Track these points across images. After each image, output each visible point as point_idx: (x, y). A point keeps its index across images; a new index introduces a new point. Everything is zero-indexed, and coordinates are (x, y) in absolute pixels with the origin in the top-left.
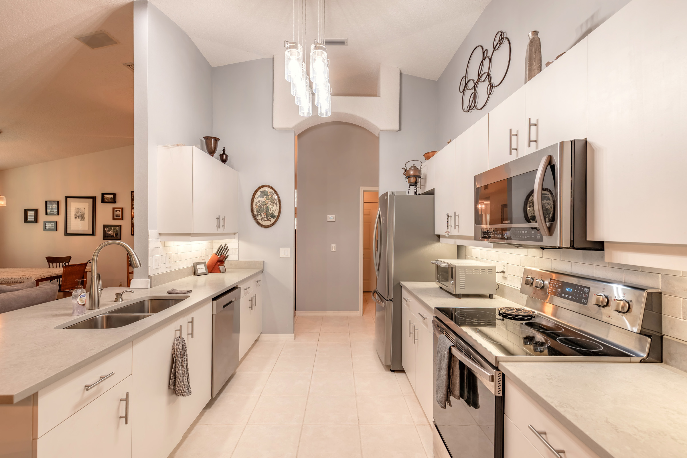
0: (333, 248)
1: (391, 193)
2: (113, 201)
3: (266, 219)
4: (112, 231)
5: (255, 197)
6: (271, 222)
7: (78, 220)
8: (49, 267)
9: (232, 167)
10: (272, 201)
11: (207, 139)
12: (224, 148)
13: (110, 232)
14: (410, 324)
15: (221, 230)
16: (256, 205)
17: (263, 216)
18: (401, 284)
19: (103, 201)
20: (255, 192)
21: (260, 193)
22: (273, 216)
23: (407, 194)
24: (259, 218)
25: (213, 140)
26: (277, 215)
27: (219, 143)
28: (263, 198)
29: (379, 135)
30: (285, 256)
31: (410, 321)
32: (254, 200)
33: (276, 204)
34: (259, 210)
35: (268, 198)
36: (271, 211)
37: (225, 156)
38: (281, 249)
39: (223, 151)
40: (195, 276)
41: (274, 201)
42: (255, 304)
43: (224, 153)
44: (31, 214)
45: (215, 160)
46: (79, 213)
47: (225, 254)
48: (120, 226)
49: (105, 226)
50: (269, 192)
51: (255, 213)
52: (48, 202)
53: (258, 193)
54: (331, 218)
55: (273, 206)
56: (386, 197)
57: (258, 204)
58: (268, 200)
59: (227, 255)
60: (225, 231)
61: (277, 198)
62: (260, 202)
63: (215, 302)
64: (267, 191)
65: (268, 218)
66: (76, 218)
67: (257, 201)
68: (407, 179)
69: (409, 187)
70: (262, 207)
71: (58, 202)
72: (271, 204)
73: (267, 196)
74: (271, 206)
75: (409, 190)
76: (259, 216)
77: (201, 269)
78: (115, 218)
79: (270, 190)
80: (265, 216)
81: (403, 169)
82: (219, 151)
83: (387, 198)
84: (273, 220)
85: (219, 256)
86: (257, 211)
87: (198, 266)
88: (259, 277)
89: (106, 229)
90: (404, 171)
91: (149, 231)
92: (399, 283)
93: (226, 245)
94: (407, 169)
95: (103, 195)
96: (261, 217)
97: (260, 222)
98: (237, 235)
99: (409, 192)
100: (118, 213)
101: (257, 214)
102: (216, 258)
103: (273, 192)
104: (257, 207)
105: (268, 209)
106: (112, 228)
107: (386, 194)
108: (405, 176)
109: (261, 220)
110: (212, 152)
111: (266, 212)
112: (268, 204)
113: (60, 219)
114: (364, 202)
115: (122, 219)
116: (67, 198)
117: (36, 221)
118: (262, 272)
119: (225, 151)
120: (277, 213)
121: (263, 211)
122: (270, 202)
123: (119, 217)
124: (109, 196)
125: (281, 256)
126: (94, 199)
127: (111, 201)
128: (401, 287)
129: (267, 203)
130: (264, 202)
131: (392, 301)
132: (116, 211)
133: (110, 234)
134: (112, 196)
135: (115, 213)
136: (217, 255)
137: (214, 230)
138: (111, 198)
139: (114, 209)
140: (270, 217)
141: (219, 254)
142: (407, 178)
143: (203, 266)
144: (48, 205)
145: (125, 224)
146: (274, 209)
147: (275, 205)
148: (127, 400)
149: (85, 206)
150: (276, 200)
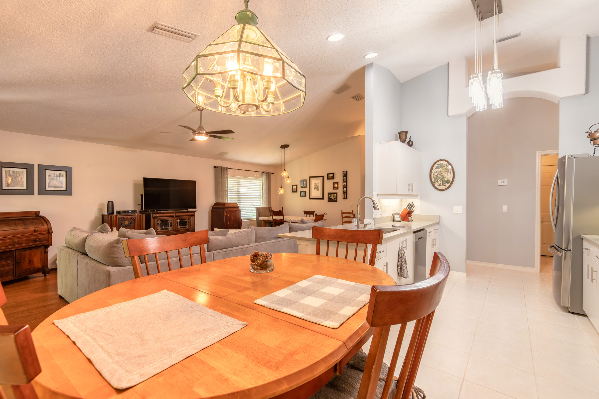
0: (505, 208)
1: (570, 156)
2: (333, 178)
3: (441, 184)
4: (332, 196)
5: (433, 169)
6: (446, 186)
7: (316, 190)
8: (305, 216)
9: (415, 149)
10: (447, 171)
11: (400, 133)
12: (410, 137)
13: (331, 197)
14: (589, 268)
15: (410, 193)
16: (434, 174)
17: (439, 182)
18: (581, 237)
19: (328, 179)
20: (433, 165)
21: (437, 166)
22: (447, 182)
23: (592, 155)
24: (436, 184)
25: (404, 133)
26: (451, 181)
27: (408, 134)
28: (439, 169)
29: (559, 102)
30: (458, 213)
31: (589, 265)
32: (432, 171)
33: (451, 173)
34: (436, 178)
35: (443, 169)
36: (446, 178)
37: (411, 142)
38: (455, 207)
39: (410, 139)
40: (394, 222)
41: (448, 171)
42: (435, 245)
43: (410, 141)
44: (295, 187)
45: (405, 145)
46: (316, 186)
47: (412, 209)
48: (336, 193)
49: (329, 194)
50: (445, 164)
51: (433, 180)
52: (302, 181)
53: (436, 166)
54: (502, 182)
55: (448, 174)
56: (563, 160)
57: (436, 174)
58: (444, 170)
59: (413, 210)
60: (413, 193)
61: (451, 168)
62: (437, 172)
63: (414, 234)
64: (443, 164)
65: (443, 184)
66: (314, 189)
67: (434, 172)
68: (592, 142)
69: (595, 149)
70: (438, 176)
71: (306, 180)
72: (446, 173)
73: (443, 167)
74: (446, 175)
75: (595, 151)
76: (436, 182)
77: (397, 218)
78: (334, 188)
79: (446, 163)
80: (441, 182)
81: (587, 132)
82: (408, 140)
83: (565, 161)
84: (447, 185)
85: (408, 210)
86: (434, 179)
87: (396, 216)
88: (437, 227)
90: (588, 134)
91: (373, 192)
92: (580, 236)
93: (413, 203)
94: (592, 132)
95: (328, 174)
96: (438, 183)
97: (437, 187)
98: (419, 196)
99: (594, 153)
101: (435, 181)
102: (406, 212)
103: (448, 164)
104: (434, 176)
105: (444, 177)
106: (332, 195)
107: (564, 157)
108: (590, 139)
109: (438, 185)
110: (403, 141)
111: (442, 179)
112: (444, 174)
113: (307, 190)
114: (542, 165)
115: (338, 189)
116: (310, 177)
117: (296, 192)
118: (439, 223)
119: (411, 139)
120: (451, 180)
121: (439, 179)
122: (445, 172)
124: (331, 175)
125: (454, 212)
126: (323, 177)
128: (582, 240)
129: (442, 172)
130: (440, 172)
131: (571, 251)
132: (335, 184)
134: (333, 175)
135: (334, 185)
136: (407, 209)
137: (407, 193)
139: (333, 183)
140: (445, 183)
141: (408, 209)
142: (592, 140)
143: (398, 216)
144: (302, 183)
146: (449, 177)
147: (449, 174)
148: (387, 265)
149: (319, 182)
150: (450, 170)
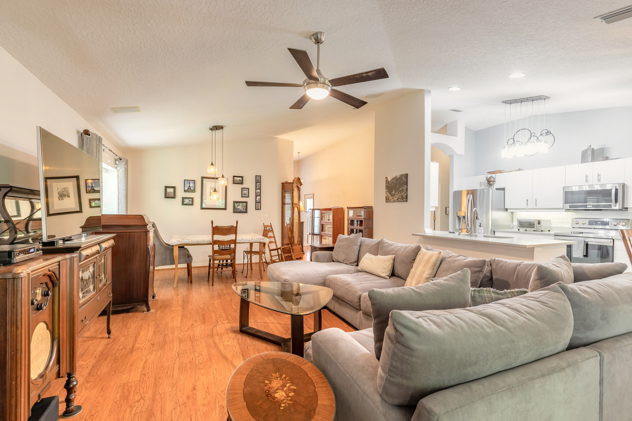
4: (240, 206)
13: (238, 207)
49: (235, 202)
89: (235, 205)
100: (245, 192)
106: (240, 204)
115: (248, 197)
123: (246, 195)
124: (238, 179)
127: (239, 182)
133: (239, 209)
134: (241, 178)
135: (243, 192)
138: (240, 180)
139: (242, 188)
145: (251, 201)
